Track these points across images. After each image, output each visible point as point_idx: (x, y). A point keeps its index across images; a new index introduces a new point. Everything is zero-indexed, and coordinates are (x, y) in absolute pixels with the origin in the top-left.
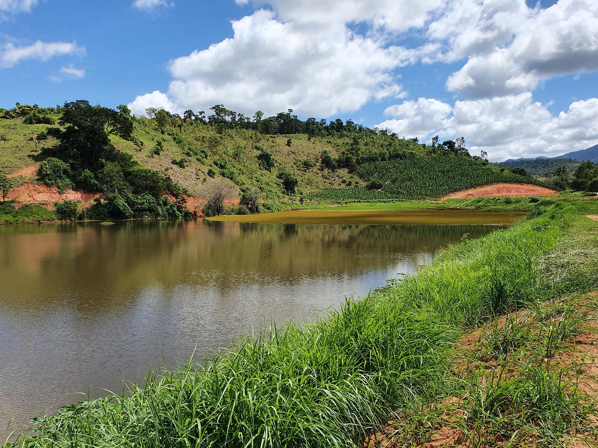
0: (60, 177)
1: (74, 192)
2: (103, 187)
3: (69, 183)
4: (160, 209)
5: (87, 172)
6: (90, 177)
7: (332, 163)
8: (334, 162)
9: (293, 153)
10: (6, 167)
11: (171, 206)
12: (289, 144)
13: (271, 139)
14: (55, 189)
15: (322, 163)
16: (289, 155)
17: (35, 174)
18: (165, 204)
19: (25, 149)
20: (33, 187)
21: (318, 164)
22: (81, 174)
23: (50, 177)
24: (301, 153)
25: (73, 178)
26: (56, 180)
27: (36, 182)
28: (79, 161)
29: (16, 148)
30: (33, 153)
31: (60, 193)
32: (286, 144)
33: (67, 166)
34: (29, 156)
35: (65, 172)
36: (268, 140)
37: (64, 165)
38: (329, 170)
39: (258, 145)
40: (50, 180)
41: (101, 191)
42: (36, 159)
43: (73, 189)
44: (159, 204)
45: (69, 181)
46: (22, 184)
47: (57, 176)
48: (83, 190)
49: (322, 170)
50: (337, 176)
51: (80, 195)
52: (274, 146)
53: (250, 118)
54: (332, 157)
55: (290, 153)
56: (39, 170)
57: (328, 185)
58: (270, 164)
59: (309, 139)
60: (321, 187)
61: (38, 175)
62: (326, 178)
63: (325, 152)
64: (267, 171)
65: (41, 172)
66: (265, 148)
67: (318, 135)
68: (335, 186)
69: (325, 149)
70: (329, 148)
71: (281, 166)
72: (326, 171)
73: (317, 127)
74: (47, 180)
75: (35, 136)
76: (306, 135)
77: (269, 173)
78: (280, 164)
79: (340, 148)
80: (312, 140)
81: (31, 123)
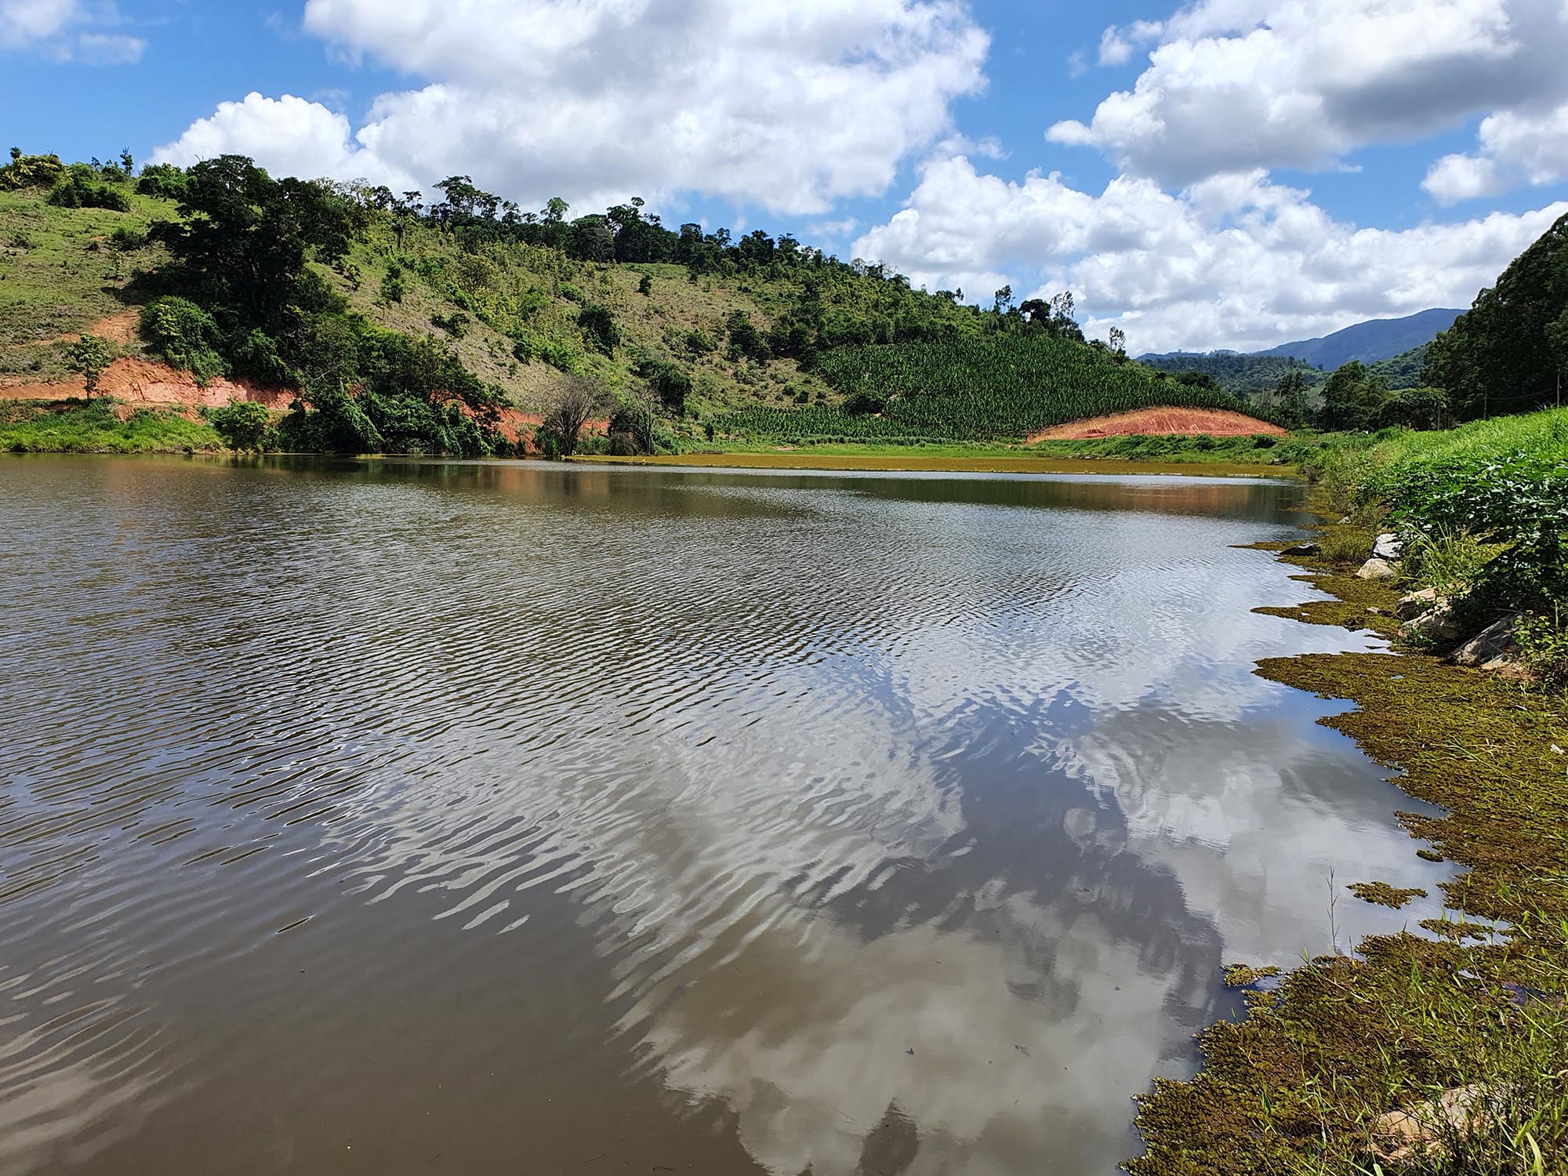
0: (197, 347)
1: (229, 384)
2: (296, 375)
3: (217, 361)
4: (444, 432)
5: (259, 337)
6: (268, 348)
7: (757, 344)
8: (763, 342)
9: (656, 312)
10: (60, 316)
11: (469, 427)
12: (644, 288)
13: (598, 274)
14: (187, 376)
15: (733, 341)
16: (648, 317)
18: (455, 420)
19: (87, 272)
21: (723, 344)
22: (244, 342)
23: (177, 344)
24: (677, 314)
25: (226, 352)
26: (188, 353)
28: (235, 308)
30: (111, 281)
31: (200, 386)
32: (638, 288)
33: (208, 318)
34: (105, 290)
35: (207, 332)
36: (590, 274)
37: (203, 317)
38: (752, 362)
39: (571, 286)
40: (176, 351)
41: (293, 385)
43: (225, 377)
44: (441, 422)
45: (216, 357)
46: (114, 359)
47: (190, 343)
48: (251, 380)
49: (733, 358)
50: (773, 377)
51: (245, 392)
52: (608, 293)
53: (534, 215)
54: (759, 330)
55: (652, 312)
56: (143, 326)
57: (752, 398)
58: (609, 339)
59: (694, 278)
60: (734, 402)
61: (143, 339)
62: (746, 382)
63: (739, 314)
64: (603, 357)
65: (153, 332)
66: (587, 296)
67: (714, 269)
68: (769, 403)
69: (736, 306)
70: (745, 305)
71: (631, 345)
72: (743, 364)
73: (709, 249)
74: (170, 352)
75: (99, 240)
76: (683, 269)
77: (608, 360)
78: (629, 340)
79: (773, 306)
80: (702, 280)
81: (70, 204)
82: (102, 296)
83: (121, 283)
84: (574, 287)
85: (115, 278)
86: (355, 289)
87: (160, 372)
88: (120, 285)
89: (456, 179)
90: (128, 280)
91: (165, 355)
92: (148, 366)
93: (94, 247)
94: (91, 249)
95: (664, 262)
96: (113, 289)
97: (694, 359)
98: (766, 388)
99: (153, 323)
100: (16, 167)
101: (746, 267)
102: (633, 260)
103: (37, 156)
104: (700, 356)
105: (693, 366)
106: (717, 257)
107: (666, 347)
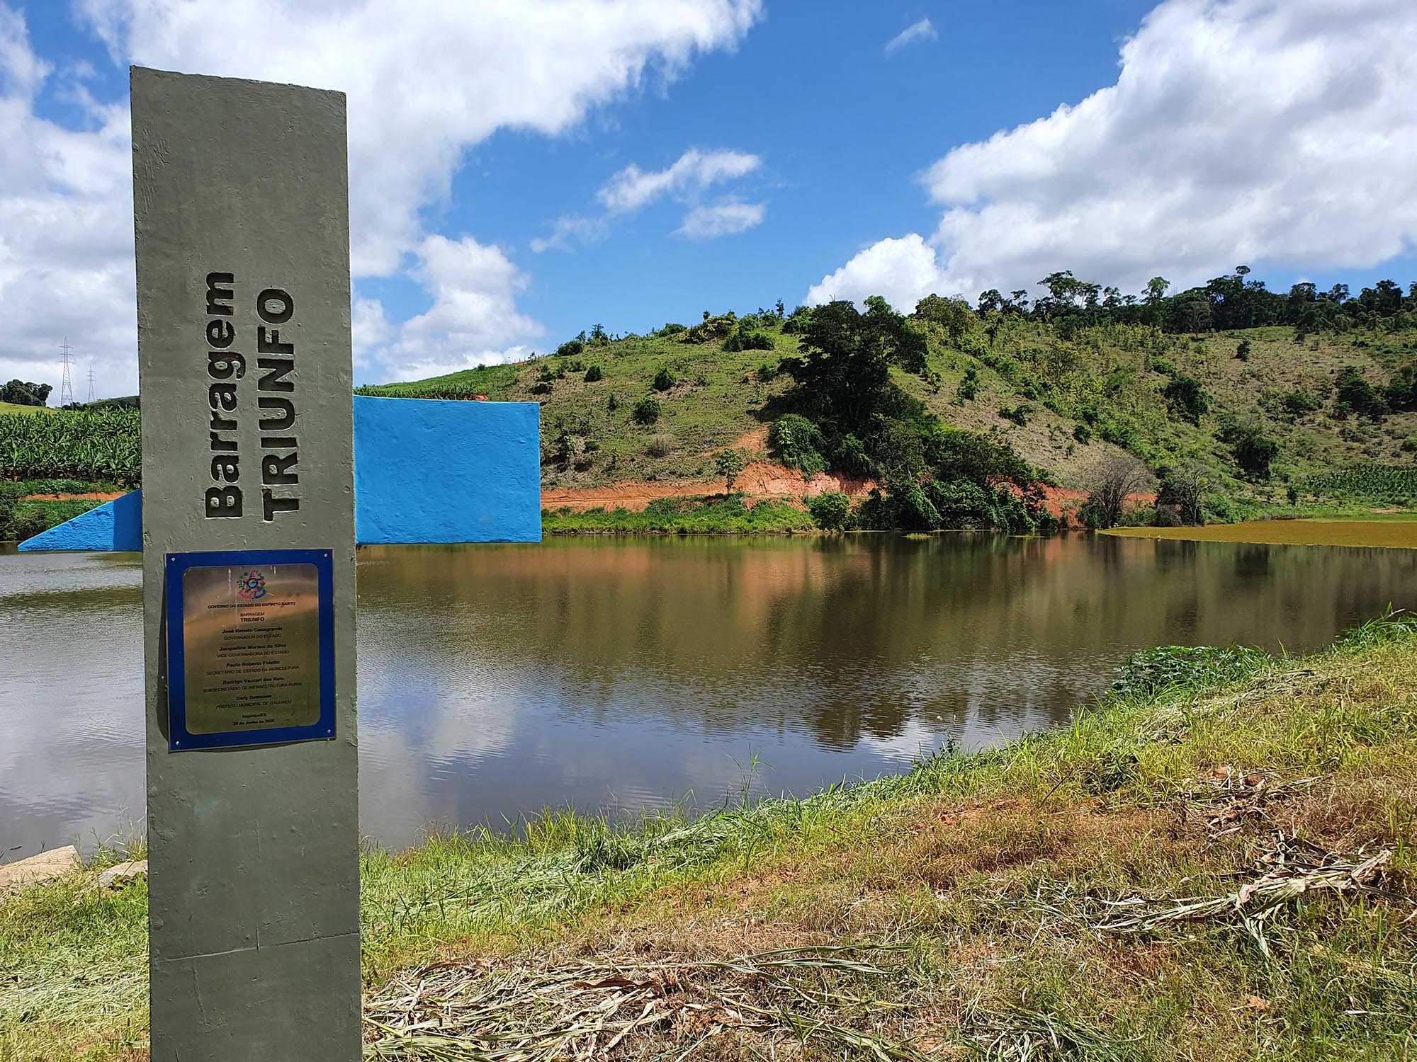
0: (806, 450)
1: (828, 477)
2: (878, 468)
3: (820, 460)
4: (993, 511)
5: (851, 440)
6: (857, 448)
7: (1371, 398)
8: (1378, 397)
9: (1254, 376)
10: (718, 434)
11: (1016, 506)
12: (1242, 353)
13: (1192, 345)
14: (798, 473)
15: (1341, 398)
16: (1243, 381)
17: (763, 445)
18: (1004, 500)
19: (739, 400)
20: (765, 469)
21: (1329, 403)
22: (840, 445)
23: (791, 450)
24: (1276, 375)
25: (826, 452)
26: (799, 455)
27: (769, 460)
28: (835, 419)
29: (724, 399)
30: (754, 405)
31: (806, 480)
32: (1235, 354)
33: (815, 428)
34: (749, 412)
35: (813, 439)
36: (1185, 347)
37: (811, 428)
38: (1363, 419)
39: (1162, 360)
40: (790, 455)
41: (875, 476)
42: (761, 416)
43: (825, 472)
44: (992, 502)
45: (819, 457)
46: (748, 464)
47: (801, 448)
48: (844, 473)
49: (1340, 416)
50: (1388, 433)
51: (839, 483)
52: (1202, 363)
53: (1134, 297)
54: (1372, 384)
55: (1247, 376)
56: (770, 438)
57: (1361, 456)
58: (1197, 406)
59: (1300, 339)
60: (1339, 461)
61: (769, 447)
62: (1354, 439)
63: (1350, 370)
64: (1188, 425)
65: (776, 441)
66: (1179, 367)
67: (1325, 326)
68: (1384, 460)
69: (1347, 363)
70: (1359, 360)
71: (1223, 410)
72: (1353, 421)
73: (1321, 307)
74: (786, 456)
75: (750, 375)
76: (1291, 330)
77: (1193, 428)
78: (1220, 406)
79: (1395, 358)
80: (1310, 339)
81: (736, 349)
82: (746, 417)
83: (760, 406)
84: (1164, 361)
85: (756, 403)
86: (936, 393)
87: (779, 471)
88: (759, 408)
89: (1058, 274)
90: (764, 404)
91: (783, 458)
92: (770, 467)
93: (746, 381)
94: (743, 382)
95: (1269, 325)
96: (754, 411)
97: (1293, 419)
98: (1380, 444)
99: (776, 435)
100: (705, 325)
101: (1364, 321)
102: (1234, 327)
103: (718, 316)
104: (1301, 416)
105: (1291, 427)
106: (1330, 314)
107: (1261, 410)
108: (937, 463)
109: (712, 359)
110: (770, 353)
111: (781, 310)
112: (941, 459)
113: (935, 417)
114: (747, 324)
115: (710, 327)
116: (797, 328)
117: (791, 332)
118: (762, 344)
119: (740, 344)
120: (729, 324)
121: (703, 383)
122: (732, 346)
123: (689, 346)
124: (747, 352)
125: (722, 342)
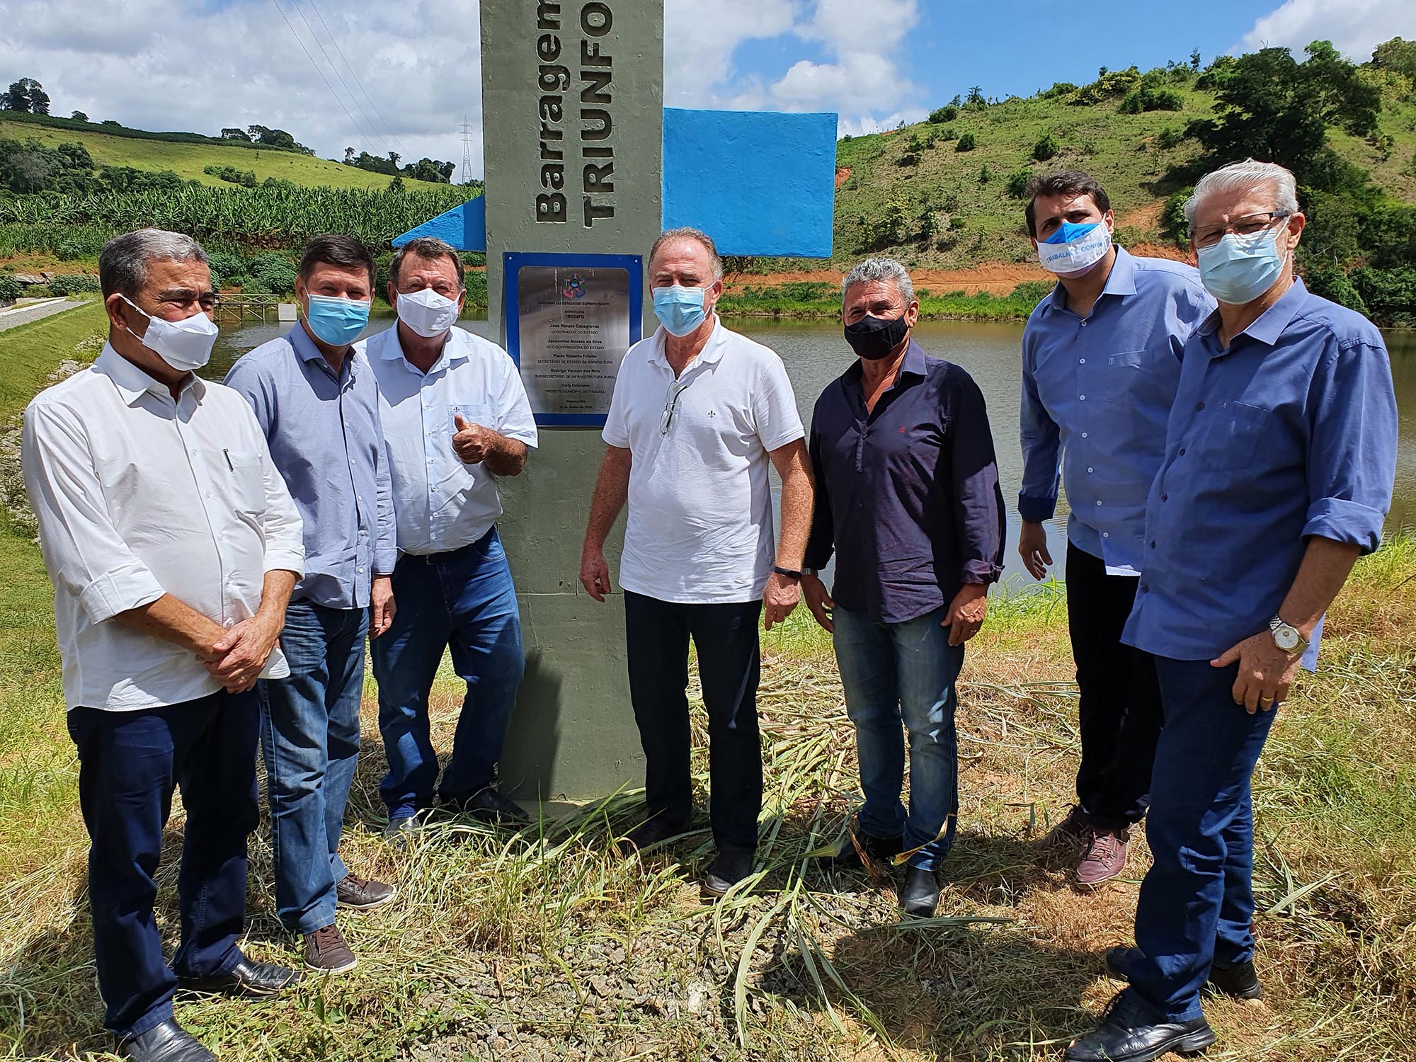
17: (1155, 223)
19: (1133, 170)
20: (1155, 250)
27: (1160, 240)
34: (1142, 185)
42: (1156, 190)
56: (1164, 215)
61: (1162, 226)
65: (1171, 219)
74: (1181, 236)
75: (1148, 141)
81: (1134, 111)
83: (1157, 177)
85: (1152, 174)
86: (1385, 160)
87: (1171, 253)
88: (1155, 180)
90: (1162, 175)
91: (1177, 240)
92: (1161, 248)
93: (1143, 148)
94: (1140, 150)
96: (1149, 184)
99: (1172, 212)
100: (1101, 83)
103: (1118, 72)
108: (1373, 247)
109: (1104, 123)
110: (1176, 114)
111: (1196, 61)
112: (1380, 241)
113: (1379, 191)
114: (1152, 80)
115: (1106, 85)
116: (1214, 83)
117: (1206, 88)
118: (1167, 103)
119: (1140, 104)
120: (1130, 81)
121: (1091, 152)
122: (1132, 108)
123: (1078, 108)
124: (1148, 114)
125: (1119, 103)
